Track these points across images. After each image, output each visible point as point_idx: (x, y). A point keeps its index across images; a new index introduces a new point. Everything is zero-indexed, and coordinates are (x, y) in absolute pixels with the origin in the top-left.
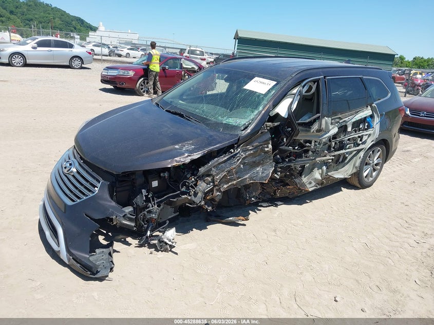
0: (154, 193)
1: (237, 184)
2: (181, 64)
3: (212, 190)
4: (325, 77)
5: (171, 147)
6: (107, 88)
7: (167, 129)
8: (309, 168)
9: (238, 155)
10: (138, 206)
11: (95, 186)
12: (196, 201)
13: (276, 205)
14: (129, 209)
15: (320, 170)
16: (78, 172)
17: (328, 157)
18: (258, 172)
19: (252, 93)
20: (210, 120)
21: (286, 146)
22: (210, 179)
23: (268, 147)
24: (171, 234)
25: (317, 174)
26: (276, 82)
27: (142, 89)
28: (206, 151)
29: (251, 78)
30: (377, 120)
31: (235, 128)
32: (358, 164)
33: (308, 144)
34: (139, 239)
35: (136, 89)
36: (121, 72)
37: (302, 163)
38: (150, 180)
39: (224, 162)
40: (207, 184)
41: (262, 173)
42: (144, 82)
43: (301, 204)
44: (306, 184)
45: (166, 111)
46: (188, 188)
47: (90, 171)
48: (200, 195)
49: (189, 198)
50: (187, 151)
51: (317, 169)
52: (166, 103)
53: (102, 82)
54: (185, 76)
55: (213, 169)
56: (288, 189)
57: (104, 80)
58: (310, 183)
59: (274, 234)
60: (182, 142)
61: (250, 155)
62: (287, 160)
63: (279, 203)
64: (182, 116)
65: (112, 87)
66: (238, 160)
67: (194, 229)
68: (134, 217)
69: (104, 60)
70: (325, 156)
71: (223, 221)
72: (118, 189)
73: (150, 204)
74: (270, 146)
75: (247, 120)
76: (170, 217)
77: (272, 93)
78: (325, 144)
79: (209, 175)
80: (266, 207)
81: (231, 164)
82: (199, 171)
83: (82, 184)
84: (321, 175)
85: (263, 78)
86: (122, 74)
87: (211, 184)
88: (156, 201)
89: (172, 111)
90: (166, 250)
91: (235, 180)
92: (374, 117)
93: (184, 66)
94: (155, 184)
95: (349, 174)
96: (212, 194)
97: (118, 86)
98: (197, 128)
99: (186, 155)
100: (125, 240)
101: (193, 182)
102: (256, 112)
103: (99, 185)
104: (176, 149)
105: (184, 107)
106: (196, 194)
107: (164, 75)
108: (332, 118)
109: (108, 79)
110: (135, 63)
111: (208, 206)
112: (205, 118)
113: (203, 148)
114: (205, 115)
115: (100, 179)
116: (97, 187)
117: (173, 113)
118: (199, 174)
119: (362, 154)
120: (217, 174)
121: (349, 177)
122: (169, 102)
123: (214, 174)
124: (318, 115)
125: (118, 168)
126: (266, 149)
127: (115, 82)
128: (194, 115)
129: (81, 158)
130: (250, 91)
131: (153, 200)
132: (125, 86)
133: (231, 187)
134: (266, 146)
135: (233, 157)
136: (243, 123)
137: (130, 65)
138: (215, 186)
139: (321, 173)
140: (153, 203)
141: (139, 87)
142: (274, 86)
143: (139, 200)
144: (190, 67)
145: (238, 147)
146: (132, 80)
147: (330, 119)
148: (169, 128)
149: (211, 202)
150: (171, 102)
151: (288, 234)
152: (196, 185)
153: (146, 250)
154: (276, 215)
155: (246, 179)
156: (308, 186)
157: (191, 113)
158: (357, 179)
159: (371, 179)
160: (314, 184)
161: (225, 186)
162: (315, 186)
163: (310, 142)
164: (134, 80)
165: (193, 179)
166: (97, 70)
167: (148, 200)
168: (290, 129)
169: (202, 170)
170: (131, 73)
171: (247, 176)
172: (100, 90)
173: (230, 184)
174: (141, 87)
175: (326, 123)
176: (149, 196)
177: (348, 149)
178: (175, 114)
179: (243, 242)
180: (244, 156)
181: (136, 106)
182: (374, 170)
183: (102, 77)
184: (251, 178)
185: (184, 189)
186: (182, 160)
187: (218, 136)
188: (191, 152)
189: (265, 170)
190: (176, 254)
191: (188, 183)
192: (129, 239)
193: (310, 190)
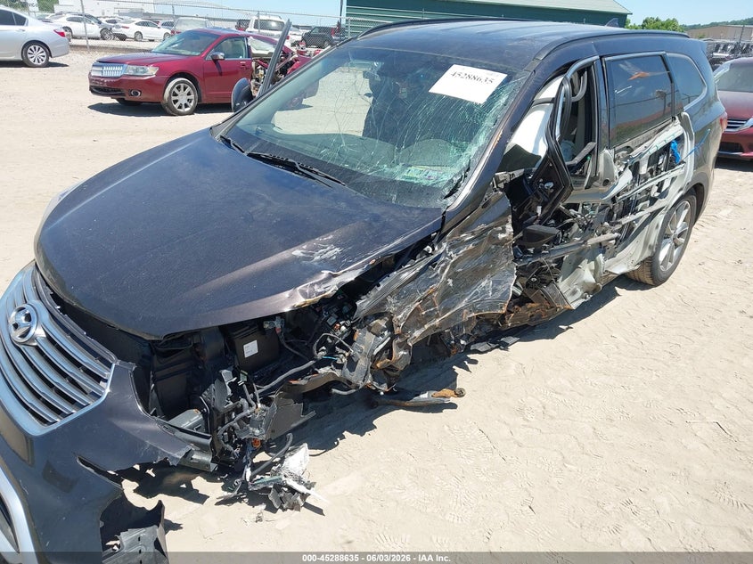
0: (251, 371)
1: (441, 324)
2: (249, 48)
3: (389, 347)
4: (601, 57)
5: (285, 255)
6: (103, 103)
7: (262, 205)
8: (570, 260)
9: (442, 259)
10: (213, 410)
11: (98, 379)
12: (354, 381)
13: (505, 346)
14: (191, 418)
15: (593, 263)
16: (50, 339)
17: (609, 235)
18: (484, 292)
19: (453, 103)
20: (362, 174)
21: (540, 224)
22: (382, 323)
23: (504, 231)
24: (300, 461)
25: (586, 274)
26: (505, 76)
27: (176, 101)
28: (371, 258)
29: (444, 68)
30: (689, 145)
31: (427, 191)
32: (653, 240)
33: (572, 212)
34: (222, 480)
35: (163, 102)
36: (131, 70)
37: (557, 255)
38: (237, 341)
39: (413, 280)
40: (377, 336)
41: (494, 291)
42: (179, 88)
43: (552, 336)
44: (566, 295)
45: (250, 155)
46: (332, 352)
47: (82, 334)
48: (363, 363)
49: (338, 373)
50: (327, 263)
51: (587, 260)
52: (246, 137)
53: (92, 91)
54: (257, 71)
55: (390, 299)
56: (529, 310)
57: (98, 88)
58: (574, 293)
59: (520, 420)
60: (309, 239)
61: (466, 254)
62: (531, 250)
63: (510, 340)
64: (291, 167)
65: (115, 101)
66: (443, 271)
67: (346, 433)
68: (209, 442)
69: (93, 48)
70: (604, 233)
71: (407, 403)
72: (159, 374)
73: (243, 401)
74: (509, 228)
75: (456, 170)
76: (294, 425)
77: (503, 100)
78: (604, 207)
79: (379, 316)
80: (486, 352)
81: (429, 282)
82: (355, 307)
83: (63, 375)
84: (595, 273)
85: (473, 65)
86: (131, 72)
87: (386, 333)
88: (257, 392)
89: (263, 155)
90: (294, 507)
91: (437, 317)
92: (684, 139)
93: (254, 51)
94: (251, 349)
95: (635, 262)
96: (390, 357)
97: (127, 98)
98: (336, 198)
99: (325, 273)
100: (190, 485)
101: (343, 333)
102: (473, 150)
103: (109, 375)
104: (297, 259)
105: (292, 143)
106: (352, 364)
107: (217, 71)
108: (617, 148)
109: (105, 85)
110: (157, 50)
111: (380, 384)
112: (347, 170)
113: (364, 251)
114: (346, 162)
115: (112, 357)
116: (106, 381)
117: (266, 160)
118: (359, 314)
119: (660, 219)
120: (400, 310)
121: (636, 268)
122: (253, 133)
123: (393, 309)
124: (591, 145)
125: (154, 323)
126: (501, 236)
127: (119, 90)
128: (322, 164)
129: (55, 297)
130: (448, 97)
131: (251, 390)
132: (140, 97)
133: (430, 334)
134: (500, 228)
135: (433, 263)
136: (446, 178)
137: (148, 54)
138: (393, 337)
139: (594, 268)
140: (250, 396)
141: (170, 97)
142: (502, 83)
143: (218, 395)
144: (266, 53)
145: (442, 237)
146: (156, 85)
147: (612, 151)
148: (269, 203)
149: (385, 372)
150: (257, 132)
151: (552, 418)
152: (350, 340)
153: (243, 509)
154: (511, 372)
155: (461, 310)
156: (570, 299)
157: (313, 159)
158: (648, 269)
159: (670, 265)
160: (580, 293)
161: (417, 334)
162: (582, 297)
163: (575, 207)
164: (159, 85)
165: (343, 328)
166: (80, 67)
167: (237, 392)
168: (551, 185)
169: (364, 304)
170: (151, 72)
171: (463, 304)
172: (91, 107)
173: (426, 327)
174: (174, 98)
175: (607, 161)
176: (240, 383)
177: (641, 210)
178: (274, 161)
179: (463, 453)
180: (455, 257)
181: (177, 147)
182: (676, 246)
183: (91, 80)
184: (472, 308)
185: (321, 354)
186: (318, 289)
187: (393, 216)
188: (336, 265)
189: (498, 283)
190: (319, 511)
191: (332, 338)
192: (199, 483)
193: (574, 306)
